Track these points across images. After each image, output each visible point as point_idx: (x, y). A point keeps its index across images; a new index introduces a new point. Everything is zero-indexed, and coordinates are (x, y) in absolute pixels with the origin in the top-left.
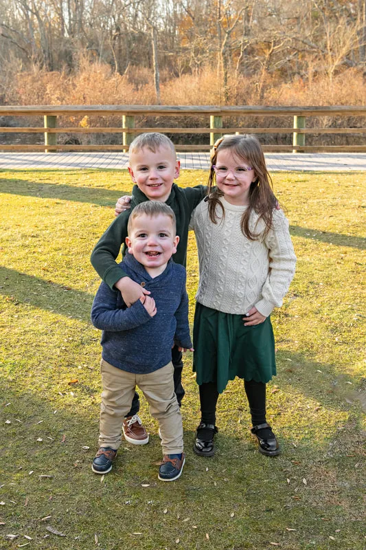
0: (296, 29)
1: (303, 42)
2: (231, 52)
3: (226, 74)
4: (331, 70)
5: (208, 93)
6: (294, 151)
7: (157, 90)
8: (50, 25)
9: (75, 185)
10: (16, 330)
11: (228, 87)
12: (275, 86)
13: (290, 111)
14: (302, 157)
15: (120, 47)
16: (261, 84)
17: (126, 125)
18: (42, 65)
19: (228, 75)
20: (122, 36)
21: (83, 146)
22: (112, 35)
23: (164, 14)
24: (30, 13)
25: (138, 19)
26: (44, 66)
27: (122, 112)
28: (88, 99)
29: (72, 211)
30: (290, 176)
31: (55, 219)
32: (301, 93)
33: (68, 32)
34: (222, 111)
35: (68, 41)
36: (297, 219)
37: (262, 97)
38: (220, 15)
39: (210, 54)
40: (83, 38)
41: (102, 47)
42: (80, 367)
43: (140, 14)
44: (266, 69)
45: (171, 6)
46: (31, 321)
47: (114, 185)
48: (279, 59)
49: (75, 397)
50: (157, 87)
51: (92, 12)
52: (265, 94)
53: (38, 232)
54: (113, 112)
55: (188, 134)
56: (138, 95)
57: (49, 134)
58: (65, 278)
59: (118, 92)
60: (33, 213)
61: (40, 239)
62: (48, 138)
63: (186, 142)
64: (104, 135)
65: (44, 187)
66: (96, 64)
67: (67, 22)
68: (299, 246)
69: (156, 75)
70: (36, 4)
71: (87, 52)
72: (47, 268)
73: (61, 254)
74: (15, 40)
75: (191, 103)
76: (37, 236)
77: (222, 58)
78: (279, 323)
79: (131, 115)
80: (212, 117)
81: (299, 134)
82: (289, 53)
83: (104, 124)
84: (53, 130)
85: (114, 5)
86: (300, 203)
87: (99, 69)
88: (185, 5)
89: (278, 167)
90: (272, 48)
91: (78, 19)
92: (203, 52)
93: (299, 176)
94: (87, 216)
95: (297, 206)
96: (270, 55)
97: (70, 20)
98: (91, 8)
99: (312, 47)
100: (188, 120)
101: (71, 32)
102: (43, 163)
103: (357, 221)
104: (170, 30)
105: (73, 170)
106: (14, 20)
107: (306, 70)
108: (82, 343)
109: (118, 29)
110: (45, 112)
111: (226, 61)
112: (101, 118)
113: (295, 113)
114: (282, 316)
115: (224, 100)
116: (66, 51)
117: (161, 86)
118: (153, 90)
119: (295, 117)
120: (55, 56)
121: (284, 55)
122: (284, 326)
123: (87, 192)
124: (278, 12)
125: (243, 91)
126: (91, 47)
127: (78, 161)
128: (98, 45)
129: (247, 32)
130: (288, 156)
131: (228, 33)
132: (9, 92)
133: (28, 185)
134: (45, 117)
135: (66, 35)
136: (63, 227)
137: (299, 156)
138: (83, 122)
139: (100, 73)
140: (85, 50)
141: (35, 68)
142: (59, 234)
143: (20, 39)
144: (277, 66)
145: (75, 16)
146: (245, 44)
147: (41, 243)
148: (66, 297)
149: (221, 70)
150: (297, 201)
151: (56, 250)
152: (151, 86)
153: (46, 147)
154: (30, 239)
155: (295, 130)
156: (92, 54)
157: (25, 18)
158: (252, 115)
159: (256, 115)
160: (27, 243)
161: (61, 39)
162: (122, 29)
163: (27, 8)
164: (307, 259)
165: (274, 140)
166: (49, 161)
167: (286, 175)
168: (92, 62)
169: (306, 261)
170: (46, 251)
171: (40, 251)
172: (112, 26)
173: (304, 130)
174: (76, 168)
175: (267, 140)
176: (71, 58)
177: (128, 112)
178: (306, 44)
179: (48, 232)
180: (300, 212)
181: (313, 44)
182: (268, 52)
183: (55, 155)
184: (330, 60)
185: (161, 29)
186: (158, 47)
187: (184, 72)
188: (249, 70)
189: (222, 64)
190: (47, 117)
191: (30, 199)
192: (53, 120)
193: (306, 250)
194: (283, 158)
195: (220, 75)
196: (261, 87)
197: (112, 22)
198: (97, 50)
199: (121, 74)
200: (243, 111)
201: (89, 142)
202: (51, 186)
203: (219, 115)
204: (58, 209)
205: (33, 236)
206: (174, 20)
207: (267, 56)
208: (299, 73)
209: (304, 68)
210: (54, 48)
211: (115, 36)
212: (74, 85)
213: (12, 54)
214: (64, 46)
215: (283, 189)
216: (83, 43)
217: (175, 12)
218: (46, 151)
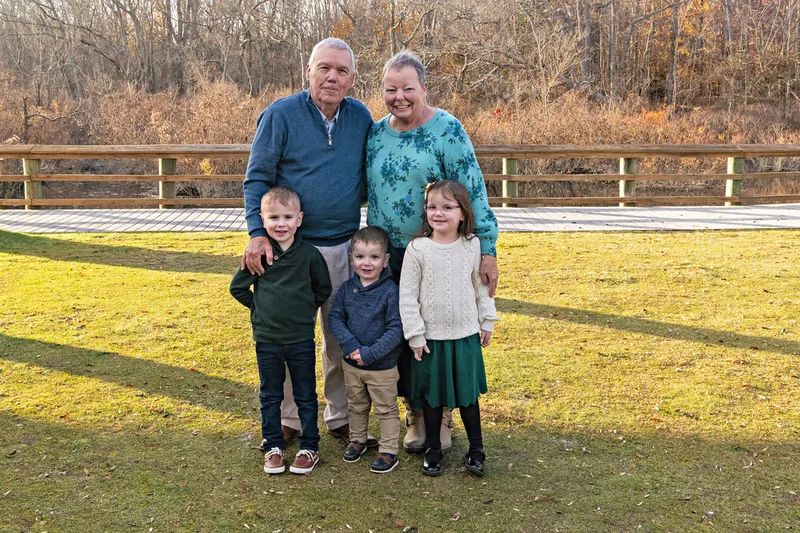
0: (495, 38)
1: (505, 54)
4: (544, 92)
6: (505, 204)
8: (152, 28)
12: (470, 114)
13: (497, 151)
14: (515, 212)
18: (141, 82)
20: (253, 43)
22: (239, 42)
23: (312, 14)
25: (276, 21)
29: (215, 292)
30: (503, 239)
31: (194, 303)
32: (506, 124)
35: (177, 50)
40: (198, 46)
41: (225, 59)
42: (265, 493)
43: (278, 15)
44: (456, 92)
48: (475, 78)
51: (211, 11)
53: (175, 321)
57: (164, 183)
60: (161, 294)
61: (179, 329)
62: (164, 188)
65: (167, 257)
66: (218, 82)
68: (525, 333)
71: (205, 67)
72: (196, 369)
74: (100, 47)
76: (174, 326)
81: (510, 182)
82: (488, 69)
84: (171, 179)
85: (243, 3)
86: (520, 276)
88: (342, 3)
90: (466, 64)
91: (192, 20)
92: (371, 68)
93: (514, 239)
95: (516, 279)
96: (463, 72)
97: (180, 21)
99: (519, 62)
101: (182, 39)
103: (596, 299)
107: (511, 92)
109: (248, 35)
110: (159, 154)
113: (502, 154)
116: (173, 64)
119: (504, 160)
120: (159, 70)
121: (481, 71)
124: (468, 13)
126: (210, 58)
128: (220, 56)
129: (428, 42)
131: (406, 45)
132: (95, 121)
133: (143, 254)
134: (160, 160)
136: (207, 314)
137: (512, 211)
139: (226, 96)
140: (202, 62)
141: (130, 88)
142: (203, 323)
143: (108, 46)
145: (187, 17)
147: (181, 335)
148: (228, 405)
151: (204, 344)
153: (161, 201)
154: (165, 330)
155: (505, 177)
156: (212, 68)
157: (114, 17)
160: (162, 335)
161: (167, 47)
162: (254, 35)
163: (117, 4)
164: (537, 350)
168: (212, 80)
169: (536, 352)
170: (191, 344)
171: (183, 345)
172: (239, 30)
173: (516, 177)
176: (181, 73)
178: (509, 57)
179: (188, 320)
181: (520, 58)
182: (460, 69)
183: (174, 212)
184: (543, 79)
190: (163, 160)
192: (170, 162)
193: (535, 338)
197: (238, 25)
198: (219, 63)
199: (255, 96)
204: (192, 289)
205: (169, 327)
206: (326, 23)
207: (459, 75)
208: (501, 97)
209: (508, 89)
210: (156, 59)
211: (244, 44)
212: (189, 112)
214: (171, 57)
216: (198, 54)
217: (327, 12)
218: (161, 206)
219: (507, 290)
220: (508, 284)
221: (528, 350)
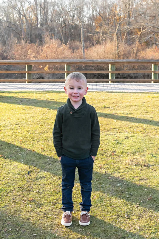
0: (153, 22)
1: (157, 28)
2: (120, 33)
3: (118, 44)
5: (109, 54)
6: (152, 82)
7: (83, 52)
8: (31, 21)
9: (39, 99)
10: (4, 172)
11: (119, 50)
12: (143, 50)
13: (150, 62)
14: (156, 85)
15: (65, 31)
16: (136, 49)
17: (66, 70)
18: (27, 40)
19: (119, 45)
20: (66, 26)
21: (46, 80)
22: (61, 26)
23: (88, 16)
24: (21, 16)
25: (75, 18)
26: (28, 41)
27: (65, 63)
28: (49, 57)
29: (37, 112)
30: (150, 95)
31: (28, 116)
32: (157, 53)
33: (40, 25)
34: (115, 62)
35: (40, 29)
36: (153, 116)
37: (136, 55)
38: (115, 15)
39: (110, 34)
40: (47, 28)
41: (56, 32)
42: (35, 192)
43: (76, 16)
44: (138, 42)
45: (91, 12)
46: (12, 167)
47: (59, 99)
48: (145, 36)
49: (31, 207)
50: (83, 51)
51: (52, 15)
52: (138, 54)
53: (19, 122)
54: (60, 63)
55: (99, 74)
56: (74, 55)
57: (28, 74)
58: (31, 146)
59: (64, 53)
60: (17, 113)
61: (20, 125)
62: (28, 76)
63: (98, 78)
64: (56, 75)
65: (24, 100)
66: (53, 40)
67: (39, 20)
68: (153, 130)
69: (83, 45)
70: (25, 11)
71: (49, 34)
72: (22, 140)
73: (30, 133)
74: (14, 29)
75: (101, 58)
76: (18, 124)
77: (116, 36)
78: (141, 170)
79: (69, 64)
80: (110, 65)
81: (155, 74)
82: (150, 33)
83: (56, 69)
84: (30, 72)
85: (63, 11)
86: (155, 108)
87: (55, 42)
88: (98, 11)
89: (144, 90)
90: (141, 31)
91: (45, 18)
92: (106, 33)
93: (155, 94)
94: (45, 114)
95: (153, 109)
96: (140, 34)
97: (41, 19)
98: (51, 13)
100: (99, 67)
101: (41, 25)
102: (24, 88)
104: (90, 23)
105: (39, 92)
106: (14, 19)
108: (37, 179)
109: (65, 23)
110: (26, 63)
111: (118, 37)
112: (55, 66)
113: (152, 63)
114: (142, 166)
115: (117, 57)
116: (39, 34)
117: (86, 51)
118: (81, 52)
119: (153, 65)
120: (34, 36)
121: (148, 34)
122: (144, 172)
123: (45, 102)
124: (144, 13)
125: (127, 52)
126: (51, 32)
127: (42, 87)
128: (54, 31)
129: (129, 24)
130: (150, 85)
131: (119, 24)
132: (10, 54)
133: (16, 99)
134: (26, 65)
135: (39, 26)
136: (32, 120)
137: (155, 85)
138: (46, 68)
139: (55, 44)
140: (48, 33)
141: (23, 42)
142: (29, 123)
143: (17, 28)
144: (144, 40)
145: (43, 17)
146: (128, 29)
147: (20, 128)
149: (115, 42)
150: (153, 107)
151: (27, 131)
152: (81, 51)
153: (27, 80)
154: (15, 125)
155: (153, 72)
156: (52, 35)
157: (19, 18)
158: (131, 64)
159: (133, 64)
160: (13, 127)
161: (37, 28)
162: (67, 23)
163: (20, 13)
165: (143, 77)
166: (28, 87)
167: (148, 94)
168: (51, 39)
169: (156, 138)
170: (23, 131)
171: (19, 132)
172: (62, 21)
173: (157, 72)
174: (41, 91)
175: (139, 76)
176: (41, 37)
177: (68, 63)
179: (24, 122)
180: (154, 113)
182: (139, 33)
183: (31, 84)
185: (86, 23)
186: (84, 32)
187: (97, 43)
188: (130, 42)
189: (116, 39)
190: (28, 65)
191: (17, 106)
192: (30, 67)
193: (157, 132)
194: (146, 85)
195: (115, 45)
196: (136, 50)
197: (61, 20)
198: (54, 33)
199: (66, 45)
200: (125, 62)
201: (49, 78)
202: (28, 99)
203: (114, 64)
204: (30, 111)
205: (16, 124)
206: (92, 18)
207: (139, 35)
208: (155, 44)
210: (33, 32)
211: (63, 26)
212: (42, 50)
213: (12, 36)
214: (38, 31)
215: (146, 101)
216: (47, 30)
217: (93, 15)
218: (26, 82)
219: (149, 113)
220: (149, 111)
221: (153, 137)
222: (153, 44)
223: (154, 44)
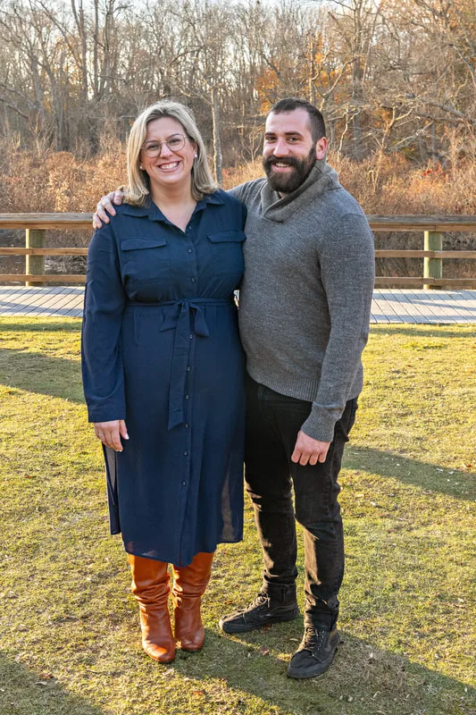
0: (431, 89)
1: (442, 108)
2: (331, 124)
6: (425, 286)
7: (219, 180)
8: (68, 83)
12: (399, 174)
13: (418, 223)
14: (439, 297)
16: (378, 172)
18: (50, 140)
20: (172, 97)
23: (236, 67)
32: (440, 185)
37: (379, 192)
38: (314, 71)
44: (384, 150)
45: (247, 57)
50: (218, 176)
52: (384, 187)
57: (31, 257)
62: (30, 265)
69: (217, 157)
81: (432, 260)
84: (39, 252)
88: (268, 55)
90: (393, 119)
96: (391, 128)
97: (96, 76)
99: (457, 116)
101: (97, 93)
107: (447, 149)
109: (166, 89)
110: (27, 224)
113: (425, 226)
117: (225, 175)
120: (74, 127)
121: (414, 127)
124: (403, 65)
126: (125, 113)
128: (136, 112)
129: (358, 94)
130: (417, 297)
131: (326, 98)
134: (27, 231)
137: (434, 296)
143: (23, 103)
144: (402, 144)
145: (104, 71)
146: (351, 113)
153: (27, 278)
155: (426, 254)
156: (127, 124)
161: (83, 103)
173: (441, 254)
178: (446, 111)
181: (458, 112)
182: (388, 125)
183: (38, 292)
186: (221, 117)
188: (361, 148)
190: (30, 231)
192: (39, 235)
194: (407, 299)
196: (377, 175)
206: (251, 75)
207: (386, 131)
208: (437, 154)
209: (444, 146)
210: (71, 114)
214: (86, 113)
218: (27, 283)
222: (430, 154)
223: (434, 157)
